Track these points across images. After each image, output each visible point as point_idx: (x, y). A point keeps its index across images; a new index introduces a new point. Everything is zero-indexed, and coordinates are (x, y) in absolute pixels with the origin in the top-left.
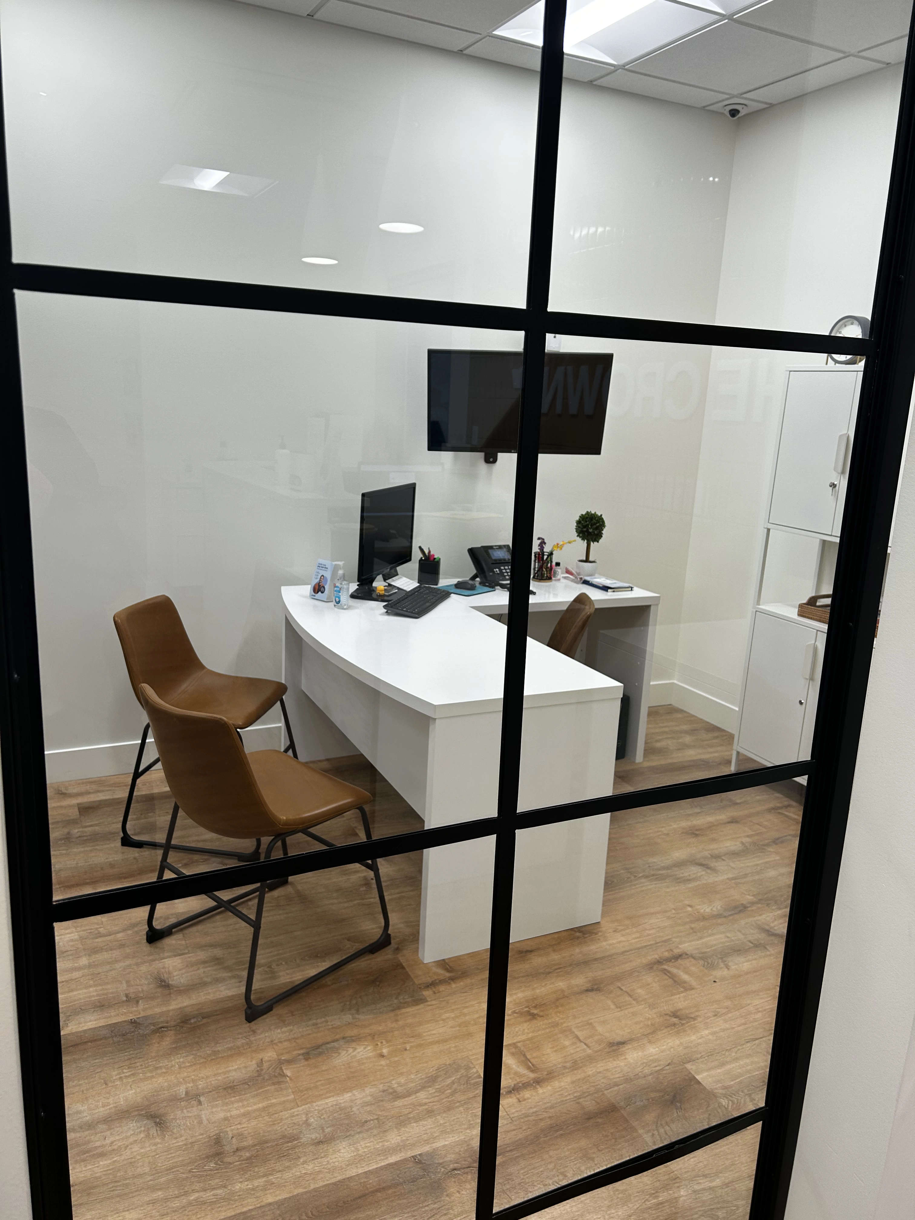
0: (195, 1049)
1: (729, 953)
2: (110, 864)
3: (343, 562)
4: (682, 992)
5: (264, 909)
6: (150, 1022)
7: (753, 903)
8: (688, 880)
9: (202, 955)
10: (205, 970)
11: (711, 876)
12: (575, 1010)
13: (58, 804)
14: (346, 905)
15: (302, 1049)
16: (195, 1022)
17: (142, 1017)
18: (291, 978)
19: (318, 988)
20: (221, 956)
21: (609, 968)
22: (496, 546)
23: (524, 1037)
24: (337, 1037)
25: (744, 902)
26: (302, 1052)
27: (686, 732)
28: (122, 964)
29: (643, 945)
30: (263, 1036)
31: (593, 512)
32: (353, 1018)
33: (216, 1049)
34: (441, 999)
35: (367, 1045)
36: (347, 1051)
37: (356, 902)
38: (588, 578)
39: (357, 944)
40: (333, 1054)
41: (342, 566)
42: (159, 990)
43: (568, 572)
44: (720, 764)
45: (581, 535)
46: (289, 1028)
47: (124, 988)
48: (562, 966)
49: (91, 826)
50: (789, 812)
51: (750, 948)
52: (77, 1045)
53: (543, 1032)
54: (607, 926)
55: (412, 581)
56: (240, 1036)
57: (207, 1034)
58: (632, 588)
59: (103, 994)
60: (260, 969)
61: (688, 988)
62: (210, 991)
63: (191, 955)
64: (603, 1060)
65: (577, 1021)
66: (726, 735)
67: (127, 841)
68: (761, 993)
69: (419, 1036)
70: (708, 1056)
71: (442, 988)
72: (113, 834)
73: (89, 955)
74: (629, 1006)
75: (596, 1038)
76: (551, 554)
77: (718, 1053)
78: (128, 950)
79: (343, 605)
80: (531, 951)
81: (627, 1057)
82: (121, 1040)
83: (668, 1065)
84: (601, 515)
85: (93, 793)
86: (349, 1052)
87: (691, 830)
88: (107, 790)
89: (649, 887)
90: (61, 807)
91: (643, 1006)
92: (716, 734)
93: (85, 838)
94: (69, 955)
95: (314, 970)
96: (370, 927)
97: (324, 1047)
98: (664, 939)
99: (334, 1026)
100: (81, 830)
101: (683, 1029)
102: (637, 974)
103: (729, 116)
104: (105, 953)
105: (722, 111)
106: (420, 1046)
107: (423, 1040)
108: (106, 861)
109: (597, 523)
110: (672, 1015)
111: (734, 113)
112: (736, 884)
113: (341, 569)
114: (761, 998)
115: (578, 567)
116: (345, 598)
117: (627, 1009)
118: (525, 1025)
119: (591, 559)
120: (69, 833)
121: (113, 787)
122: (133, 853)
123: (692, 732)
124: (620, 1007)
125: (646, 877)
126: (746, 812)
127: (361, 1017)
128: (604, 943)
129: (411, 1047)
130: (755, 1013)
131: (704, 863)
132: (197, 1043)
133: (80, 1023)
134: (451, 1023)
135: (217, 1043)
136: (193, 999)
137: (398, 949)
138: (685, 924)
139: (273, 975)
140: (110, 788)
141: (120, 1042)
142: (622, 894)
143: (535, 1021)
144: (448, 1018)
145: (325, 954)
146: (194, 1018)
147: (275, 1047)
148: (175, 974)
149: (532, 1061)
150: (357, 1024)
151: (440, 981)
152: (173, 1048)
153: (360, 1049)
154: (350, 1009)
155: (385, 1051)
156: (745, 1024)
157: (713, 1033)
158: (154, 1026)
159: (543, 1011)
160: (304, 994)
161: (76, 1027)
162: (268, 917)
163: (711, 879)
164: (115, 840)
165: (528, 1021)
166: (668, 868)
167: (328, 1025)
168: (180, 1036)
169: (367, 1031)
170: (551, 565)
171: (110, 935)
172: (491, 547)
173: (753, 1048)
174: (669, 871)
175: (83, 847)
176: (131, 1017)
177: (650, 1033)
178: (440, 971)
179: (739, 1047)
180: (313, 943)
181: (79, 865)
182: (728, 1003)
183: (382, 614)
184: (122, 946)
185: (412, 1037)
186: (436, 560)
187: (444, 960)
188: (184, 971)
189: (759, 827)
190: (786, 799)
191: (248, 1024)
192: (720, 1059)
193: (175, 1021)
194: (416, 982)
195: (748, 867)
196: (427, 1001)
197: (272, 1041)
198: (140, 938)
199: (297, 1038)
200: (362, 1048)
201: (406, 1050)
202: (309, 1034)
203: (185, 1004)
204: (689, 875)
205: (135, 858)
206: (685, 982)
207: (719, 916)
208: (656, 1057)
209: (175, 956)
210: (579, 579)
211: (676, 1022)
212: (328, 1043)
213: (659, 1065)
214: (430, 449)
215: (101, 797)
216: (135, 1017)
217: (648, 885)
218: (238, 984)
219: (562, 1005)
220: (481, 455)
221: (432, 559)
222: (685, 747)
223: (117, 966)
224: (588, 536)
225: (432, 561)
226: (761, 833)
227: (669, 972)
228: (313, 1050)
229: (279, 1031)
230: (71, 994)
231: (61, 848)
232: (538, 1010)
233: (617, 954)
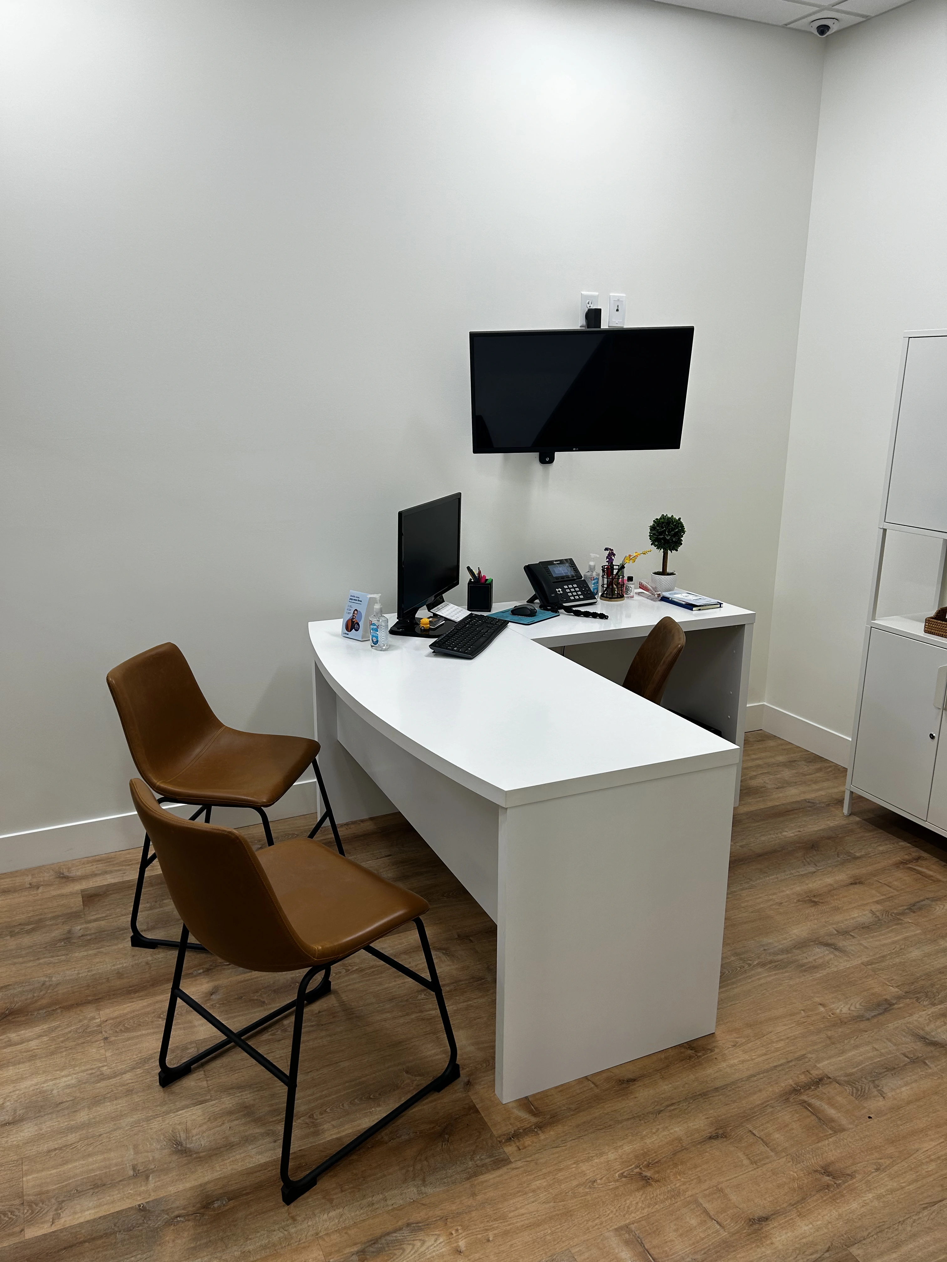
0: (220, 1249)
1: (881, 1074)
2: (118, 973)
3: (380, 595)
4: (831, 1136)
5: (303, 1030)
6: (163, 1208)
7: (899, 998)
8: (814, 968)
9: (228, 1102)
10: (232, 1124)
11: (841, 961)
12: (698, 1169)
13: (59, 892)
14: (402, 1021)
15: (355, 1244)
16: (219, 1207)
17: (153, 1201)
18: (339, 1133)
19: (372, 1147)
20: (252, 1102)
21: (734, 1102)
22: (556, 561)
23: (637, 1216)
24: (400, 1223)
25: (888, 997)
26: (355, 1249)
27: (784, 765)
28: (130, 1120)
29: (771, 1065)
30: (304, 1226)
31: (670, 516)
32: (420, 1193)
33: (247, 1249)
34: (528, 1159)
35: (439, 1235)
36: (414, 1245)
37: (413, 1016)
38: (667, 594)
39: (418, 1078)
40: (396, 1252)
41: (378, 599)
42: (175, 1158)
43: (642, 586)
44: (828, 805)
45: (656, 543)
46: (338, 1211)
47: (132, 1157)
48: (674, 1101)
49: (96, 920)
50: (922, 867)
51: (905, 1065)
52: (71, 1246)
53: (662, 1206)
54: (724, 1040)
55: (460, 608)
56: (276, 1227)
57: (235, 1226)
58: (721, 604)
59: (105, 1167)
60: (299, 1121)
61: (839, 1130)
62: (238, 1157)
63: (214, 1102)
64: (743, 1247)
65: (705, 1186)
66: (830, 767)
67: (138, 941)
68: (930, 1133)
69: (503, 1218)
70: (877, 1234)
71: (527, 1141)
72: (122, 930)
73: (89, 1108)
74: (768, 1161)
75: (730, 1212)
76: (622, 567)
77: (889, 1228)
78: (136, 1098)
79: (382, 645)
80: (634, 1080)
81: (774, 1240)
82: (127, 1237)
83: (827, 1251)
84: (680, 519)
85: (100, 875)
86: (416, 1248)
87: (808, 897)
88: (116, 871)
89: (769, 979)
90: (62, 895)
91: (784, 1159)
92: (818, 766)
93: (89, 938)
94: (63, 1109)
95: (367, 1120)
96: (433, 1052)
97: (383, 1241)
98: (797, 1055)
99: (395, 1206)
100: (84, 926)
101: (840, 1192)
102: (771, 1110)
103: (818, 35)
104: (109, 1104)
105: (808, 29)
106: (506, 1233)
107: (509, 1225)
108: (113, 968)
109: (675, 529)
110: (823, 1171)
111: (823, 29)
112: (874, 970)
113: (377, 603)
114: (932, 1140)
115: (653, 581)
116: (383, 635)
117: (765, 1164)
118: (638, 1194)
119: (669, 570)
120: (69, 932)
121: (123, 865)
122: (146, 955)
123: (790, 764)
124: (756, 1163)
125: (763, 965)
126: (870, 869)
127: (429, 1190)
128: (724, 1065)
129: (495, 1236)
130: (927, 1162)
131: (830, 941)
132: (222, 1239)
133: (75, 1213)
134: (543, 1196)
135: (247, 1239)
136: (217, 1171)
137: (468, 1083)
138: (819, 1031)
139: (315, 1128)
140: (120, 868)
141: (125, 1240)
142: (736, 991)
143: (649, 1189)
144: (539, 1188)
145: (380, 1094)
146: (218, 1200)
147: (321, 1242)
148: (194, 1132)
149: (652, 1252)
150: (423, 1202)
151: (524, 1130)
152: (192, 1248)
153: (430, 1241)
154: (414, 1179)
155: (462, 1244)
156: (916, 1181)
157: (879, 1197)
158: (168, 1214)
159: (658, 1172)
160: (354, 1157)
161: (70, 1218)
162: (308, 1041)
163: (843, 964)
164: (124, 939)
165: (641, 1189)
166: (787, 951)
167: (387, 1205)
168: (200, 1230)
169: (438, 1212)
170: (623, 581)
171: (114, 1077)
172: (551, 563)
173: (932, 1217)
174: (789, 955)
175: (86, 951)
176: (139, 1201)
177: (798, 1202)
178: (523, 1115)
179: (914, 1218)
180: (364, 1079)
181: (80, 976)
182: (891, 1150)
183: (428, 656)
184: (130, 1092)
185: (495, 1220)
186: (488, 582)
187: (526, 1098)
188: (204, 1127)
189: (888, 888)
190: (915, 849)
191: (286, 1208)
192: (892, 1238)
193: (194, 1206)
194: (495, 1133)
195: (884, 945)
196: (510, 1162)
197: (317, 1234)
198: (152, 1079)
199: (348, 1228)
200: (433, 1238)
201: (488, 1241)
202: (364, 1221)
203: (206, 1179)
204: (815, 960)
205: (147, 963)
206: (832, 1120)
207: (859, 1018)
208: (811, 1239)
209: (195, 1104)
210: (656, 596)
211: (829, 1182)
212: (388, 1234)
213: (817, 1252)
214: (475, 451)
215: (110, 880)
216: (143, 1202)
217: (765, 977)
218: (272, 1145)
219: (682, 1163)
220: (535, 456)
221: (483, 581)
222: (784, 785)
223: (125, 1122)
224: (664, 544)
225: (482, 584)
226: (892, 897)
227: (810, 1105)
228: (370, 1246)
229: (325, 1216)
230: (66, 1167)
231: (59, 953)
232: (652, 1171)
233: (741, 1080)
